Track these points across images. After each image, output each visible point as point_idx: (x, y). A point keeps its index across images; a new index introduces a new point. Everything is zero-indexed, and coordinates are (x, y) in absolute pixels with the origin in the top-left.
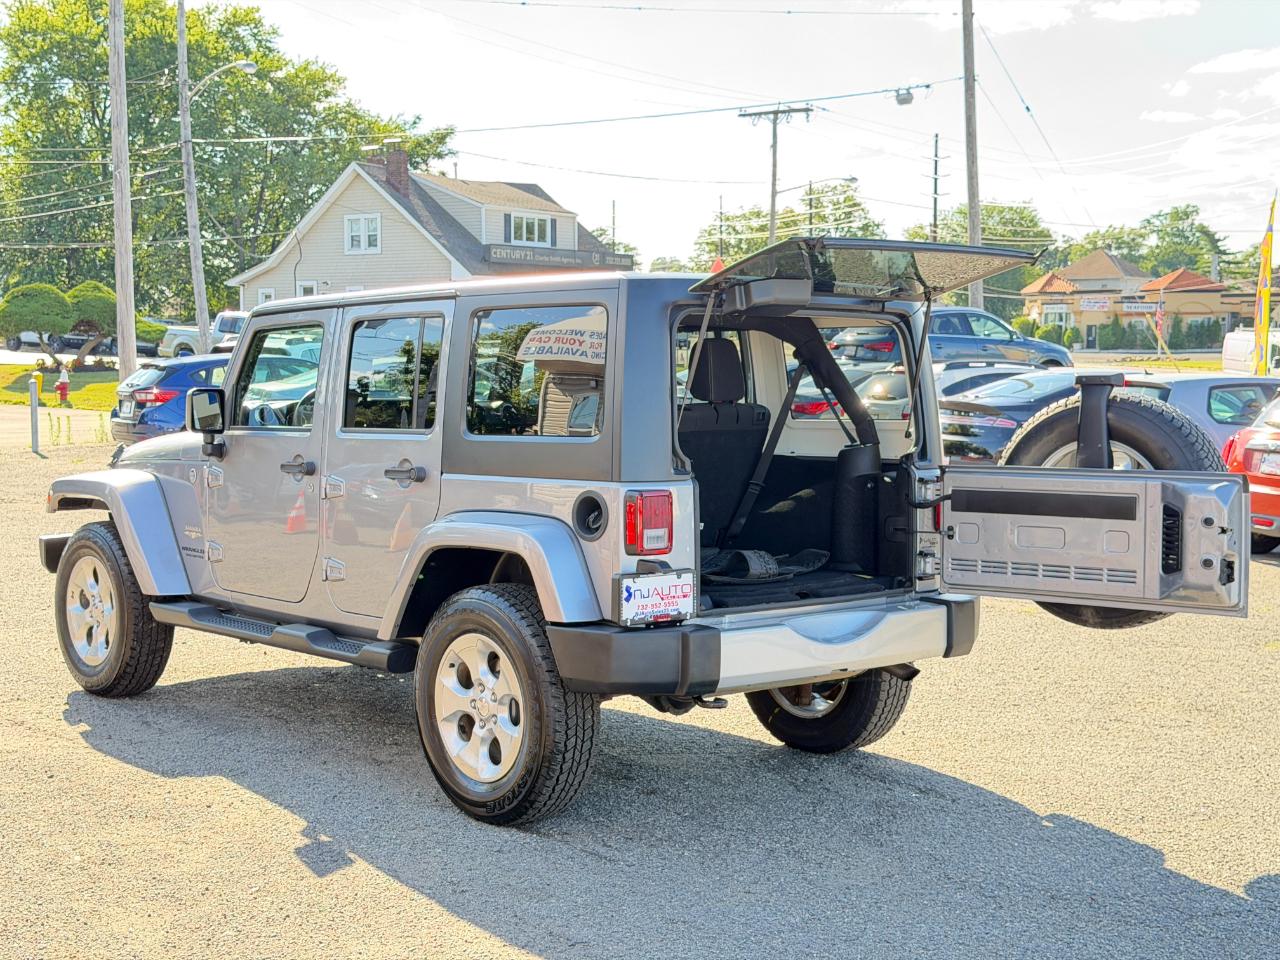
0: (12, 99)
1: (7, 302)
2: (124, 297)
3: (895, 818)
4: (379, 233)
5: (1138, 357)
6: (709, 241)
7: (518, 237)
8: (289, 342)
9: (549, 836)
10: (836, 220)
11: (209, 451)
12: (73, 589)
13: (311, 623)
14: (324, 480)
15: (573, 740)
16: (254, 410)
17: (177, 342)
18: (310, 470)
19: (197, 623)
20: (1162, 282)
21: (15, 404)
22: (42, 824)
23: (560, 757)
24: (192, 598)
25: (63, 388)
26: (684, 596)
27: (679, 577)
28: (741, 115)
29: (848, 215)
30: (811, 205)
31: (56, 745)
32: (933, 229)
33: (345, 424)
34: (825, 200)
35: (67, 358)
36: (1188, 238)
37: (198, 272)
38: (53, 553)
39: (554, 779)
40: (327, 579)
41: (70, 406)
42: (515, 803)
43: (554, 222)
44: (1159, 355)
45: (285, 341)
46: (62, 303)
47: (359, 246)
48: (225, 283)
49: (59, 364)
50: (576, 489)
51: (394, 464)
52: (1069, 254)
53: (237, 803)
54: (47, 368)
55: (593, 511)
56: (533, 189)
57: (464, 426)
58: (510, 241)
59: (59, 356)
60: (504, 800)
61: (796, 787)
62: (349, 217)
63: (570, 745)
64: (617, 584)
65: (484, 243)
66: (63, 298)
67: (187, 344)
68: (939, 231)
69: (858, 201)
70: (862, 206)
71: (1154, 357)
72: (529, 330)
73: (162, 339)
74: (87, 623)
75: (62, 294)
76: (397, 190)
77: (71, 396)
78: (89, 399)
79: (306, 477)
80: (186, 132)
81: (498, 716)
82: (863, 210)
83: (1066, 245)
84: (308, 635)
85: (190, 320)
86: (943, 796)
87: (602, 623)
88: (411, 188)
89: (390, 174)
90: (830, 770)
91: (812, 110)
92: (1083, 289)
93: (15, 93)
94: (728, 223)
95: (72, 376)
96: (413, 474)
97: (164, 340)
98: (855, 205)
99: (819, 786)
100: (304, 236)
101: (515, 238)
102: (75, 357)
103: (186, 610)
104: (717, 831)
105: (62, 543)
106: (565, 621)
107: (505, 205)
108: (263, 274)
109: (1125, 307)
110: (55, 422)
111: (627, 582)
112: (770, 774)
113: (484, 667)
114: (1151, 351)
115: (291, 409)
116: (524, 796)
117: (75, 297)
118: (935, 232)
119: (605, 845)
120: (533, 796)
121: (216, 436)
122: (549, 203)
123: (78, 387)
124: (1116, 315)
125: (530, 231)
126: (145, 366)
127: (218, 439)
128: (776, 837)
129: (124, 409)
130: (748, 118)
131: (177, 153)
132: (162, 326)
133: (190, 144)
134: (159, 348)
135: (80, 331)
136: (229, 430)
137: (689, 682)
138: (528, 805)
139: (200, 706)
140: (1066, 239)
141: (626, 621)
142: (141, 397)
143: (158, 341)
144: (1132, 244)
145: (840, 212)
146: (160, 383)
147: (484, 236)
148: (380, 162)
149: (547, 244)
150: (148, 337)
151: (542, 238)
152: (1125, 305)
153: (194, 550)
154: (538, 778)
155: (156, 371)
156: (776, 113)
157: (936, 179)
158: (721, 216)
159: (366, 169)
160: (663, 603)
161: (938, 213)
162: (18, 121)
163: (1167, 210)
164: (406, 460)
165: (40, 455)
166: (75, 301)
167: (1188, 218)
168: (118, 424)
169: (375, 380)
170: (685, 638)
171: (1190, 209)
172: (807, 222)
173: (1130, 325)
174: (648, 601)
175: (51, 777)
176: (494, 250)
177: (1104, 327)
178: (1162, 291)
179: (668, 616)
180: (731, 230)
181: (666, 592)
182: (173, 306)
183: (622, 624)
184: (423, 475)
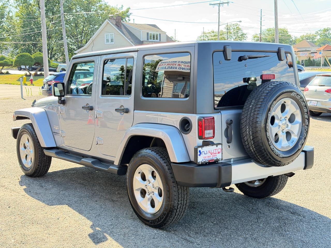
0: (18, 4)
1: (17, 58)
2: (45, 55)
3: (286, 224)
4: (114, 38)
5: (316, 68)
6: (200, 39)
7: (151, 39)
8: (90, 68)
9: (170, 231)
10: (234, 33)
11: (60, 102)
12: (22, 142)
13: (93, 157)
14: (96, 112)
15: (180, 205)
16: (74, 89)
17: (61, 68)
18: (91, 109)
19: (58, 156)
20: (322, 48)
21: (19, 85)
22: (4, 226)
23: (175, 211)
24: (57, 148)
25: (31, 81)
26: (219, 153)
27: (217, 146)
28: (210, 5)
29: (237, 32)
30: (227, 29)
31: (13, 195)
32: (260, 35)
33: (102, 94)
34: (231, 28)
35: (33, 73)
36: (328, 36)
37: (66, 49)
38: (15, 133)
39: (173, 218)
40: (97, 144)
41: (34, 85)
42: (159, 223)
43: (160, 34)
44: (321, 68)
45: (89, 67)
46: (31, 58)
47: (109, 42)
48: (74, 52)
49: (31, 74)
50: (180, 116)
51: (118, 107)
52: (296, 41)
53: (67, 217)
54: (28, 75)
55: (187, 124)
56: (154, 26)
57: (141, 95)
58: (148, 40)
59: (30, 72)
60: (155, 222)
61: (250, 211)
62: (107, 34)
63: (179, 207)
64: (196, 150)
65: (142, 41)
66: (31, 57)
67: (64, 68)
68: (262, 35)
69: (240, 28)
70: (241, 29)
71: (320, 68)
72: (159, 62)
73: (57, 67)
74: (25, 154)
75: (31, 56)
76: (118, 26)
77: (34, 82)
78: (38, 83)
79: (90, 111)
80: (62, 12)
81: (154, 192)
82: (241, 30)
83: (295, 39)
84: (92, 162)
85: (64, 62)
86: (299, 215)
87: (190, 163)
88: (122, 26)
89: (117, 22)
90: (260, 204)
91: (229, 3)
92: (300, 50)
93: (19, 3)
94: (205, 35)
95: (34, 77)
96: (125, 110)
97: (58, 67)
98: (239, 29)
99: (257, 211)
100: (94, 39)
101: (150, 39)
102: (35, 72)
103: (54, 152)
104: (226, 230)
105: (18, 129)
106: (178, 162)
107: (147, 30)
108: (84, 50)
109: (312, 55)
110: (27, 90)
111: (199, 149)
112: (240, 206)
113: (151, 176)
114: (319, 67)
115: (85, 89)
116: (162, 222)
117: (34, 56)
118: (261, 36)
119: (189, 236)
120: (165, 222)
121: (62, 97)
122: (159, 29)
123: (35, 80)
124: (310, 57)
125: (154, 37)
126: (50, 75)
127: (63, 98)
128: (247, 232)
129: (45, 86)
130: (212, 5)
131: (60, 17)
132: (57, 64)
133: (63, 15)
134: (57, 70)
135: (36, 65)
136: (66, 95)
137: (221, 183)
138: (163, 224)
139: (59, 180)
140: (295, 37)
141: (199, 162)
142: (49, 83)
143: (57, 68)
144: (313, 38)
145: (235, 31)
146: (54, 79)
147: (141, 39)
148: (114, 19)
149: (158, 41)
150: (54, 67)
151: (157, 39)
152: (312, 54)
153: (57, 133)
154: (167, 217)
155: (53, 76)
156: (219, 4)
157: (261, 22)
158: (204, 33)
159: (110, 21)
160: (211, 155)
161: (262, 31)
162: (20, 10)
163: (322, 29)
164: (122, 106)
165: (24, 99)
166: (34, 57)
167: (328, 31)
168: (44, 90)
169: (113, 78)
170: (220, 169)
171: (328, 29)
172: (226, 34)
173: (313, 60)
174: (207, 155)
175: (9, 207)
176: (144, 42)
177: (306, 60)
178: (322, 51)
179: (213, 160)
180: (206, 36)
181: (212, 152)
182: (60, 59)
183: (198, 164)
184: (128, 111)
